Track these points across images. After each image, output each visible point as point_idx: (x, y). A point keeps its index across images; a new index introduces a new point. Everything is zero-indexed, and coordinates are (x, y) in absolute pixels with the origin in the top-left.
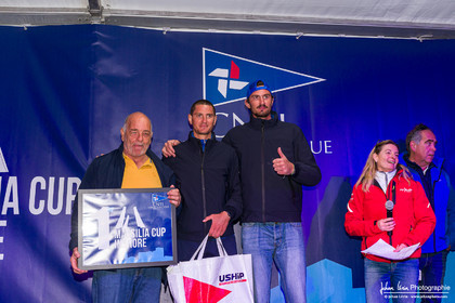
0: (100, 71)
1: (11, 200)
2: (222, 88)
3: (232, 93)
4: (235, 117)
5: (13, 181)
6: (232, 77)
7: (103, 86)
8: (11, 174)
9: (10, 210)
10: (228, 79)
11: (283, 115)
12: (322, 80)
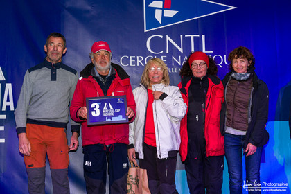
0: (68, 4)
1: (8, 100)
2: (158, 16)
3: (166, 20)
4: (168, 38)
5: (9, 87)
6: (166, 7)
7: (70, 16)
8: (7, 81)
9: (8, 107)
10: (163, 9)
11: (203, 36)
12: (233, 8)
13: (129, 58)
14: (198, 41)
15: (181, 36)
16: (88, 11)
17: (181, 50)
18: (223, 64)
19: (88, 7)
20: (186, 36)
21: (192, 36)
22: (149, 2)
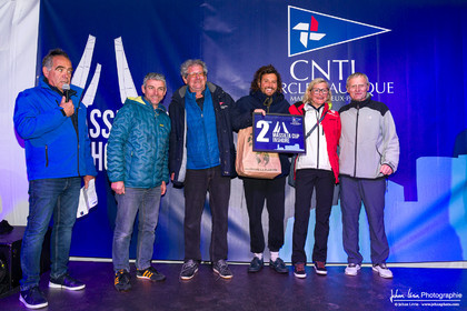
0: (207, 28)
2: (304, 40)
3: (312, 43)
4: (314, 63)
6: (312, 29)
7: (209, 39)
10: (309, 31)
11: (353, 62)
12: (387, 30)
14: (346, 67)
15: (329, 61)
16: (228, 35)
17: (328, 77)
18: (375, 92)
19: (229, 31)
20: (334, 61)
21: (341, 62)
22: (293, 25)
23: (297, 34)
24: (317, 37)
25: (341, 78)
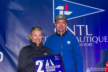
0: (11, 8)
11: (87, 26)
12: (103, 10)
13: (45, 38)
14: (83, 29)
15: (74, 26)
16: (22, 12)
17: (74, 33)
18: (98, 42)
19: (22, 9)
20: (77, 26)
21: (80, 26)
22: (55, 7)
23: (57, 12)
24: (68, 13)
25: (81, 34)
